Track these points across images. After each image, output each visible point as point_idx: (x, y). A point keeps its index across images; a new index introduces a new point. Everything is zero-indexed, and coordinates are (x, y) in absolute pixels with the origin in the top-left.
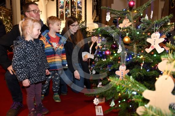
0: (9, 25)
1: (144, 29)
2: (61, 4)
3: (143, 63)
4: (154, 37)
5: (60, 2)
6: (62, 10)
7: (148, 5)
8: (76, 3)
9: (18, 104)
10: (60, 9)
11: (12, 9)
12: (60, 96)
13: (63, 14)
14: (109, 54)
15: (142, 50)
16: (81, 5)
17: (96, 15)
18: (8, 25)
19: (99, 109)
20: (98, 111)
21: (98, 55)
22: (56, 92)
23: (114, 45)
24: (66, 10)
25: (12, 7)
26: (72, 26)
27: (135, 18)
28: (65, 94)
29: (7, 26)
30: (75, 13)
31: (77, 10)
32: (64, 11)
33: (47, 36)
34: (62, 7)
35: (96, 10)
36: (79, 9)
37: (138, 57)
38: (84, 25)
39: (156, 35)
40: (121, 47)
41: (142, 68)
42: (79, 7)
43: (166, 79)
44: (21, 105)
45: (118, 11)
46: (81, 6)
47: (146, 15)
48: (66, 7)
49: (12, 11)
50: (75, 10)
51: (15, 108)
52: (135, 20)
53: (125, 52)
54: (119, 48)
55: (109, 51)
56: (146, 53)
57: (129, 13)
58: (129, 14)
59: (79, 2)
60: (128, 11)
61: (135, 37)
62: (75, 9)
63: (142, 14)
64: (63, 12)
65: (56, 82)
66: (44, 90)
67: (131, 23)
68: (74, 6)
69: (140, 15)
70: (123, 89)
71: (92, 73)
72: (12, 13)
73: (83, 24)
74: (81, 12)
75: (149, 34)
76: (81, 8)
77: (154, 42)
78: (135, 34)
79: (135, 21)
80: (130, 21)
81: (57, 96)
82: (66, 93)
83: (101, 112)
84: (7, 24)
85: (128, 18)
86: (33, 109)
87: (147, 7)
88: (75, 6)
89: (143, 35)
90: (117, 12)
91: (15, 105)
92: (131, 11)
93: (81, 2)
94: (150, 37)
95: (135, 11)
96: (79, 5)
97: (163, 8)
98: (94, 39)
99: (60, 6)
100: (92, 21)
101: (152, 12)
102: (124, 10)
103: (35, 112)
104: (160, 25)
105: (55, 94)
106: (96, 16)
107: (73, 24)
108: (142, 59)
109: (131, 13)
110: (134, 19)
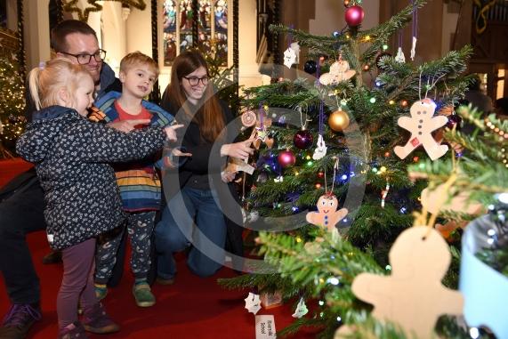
0: (13, 78)
1: (390, 91)
2: (170, 19)
3: (388, 188)
4: (419, 113)
5: (166, 14)
6: (171, 36)
7: (403, 22)
8: (210, 18)
9: (26, 310)
10: (165, 34)
11: (22, 32)
12: (151, 287)
13: (174, 47)
14: (291, 162)
15: (385, 152)
16: (226, 23)
17: (266, 51)
18: (10, 77)
19: (266, 325)
20: (263, 332)
21: (266, 166)
22: (139, 275)
23: (303, 136)
24: (182, 37)
25: (22, 27)
26: (188, 79)
27: (367, 59)
28: (170, 282)
29: (6, 82)
30: (207, 44)
31: (214, 36)
32: (177, 40)
33: (110, 109)
34: (171, 29)
35: (266, 36)
36: (219, 34)
37: (375, 170)
38: (232, 79)
39: (425, 106)
40: (323, 143)
41: (383, 204)
42: (219, 29)
43: (424, 239)
44: (34, 314)
45: (317, 38)
46: (225, 26)
47: (400, 49)
48: (183, 28)
49: (22, 38)
50: (209, 37)
51: (16, 322)
52: (366, 64)
53: (334, 157)
54: (318, 144)
55: (290, 153)
56: (397, 158)
57: (348, 43)
58: (350, 46)
59: (219, 15)
60: (348, 37)
61: (366, 111)
62: (210, 34)
63: (385, 47)
64: (173, 43)
65: (138, 248)
66: (104, 270)
67: (353, 73)
68: (205, 26)
69: (381, 48)
70: (299, 269)
71: (249, 217)
72: (22, 42)
73: (227, 77)
74: (225, 42)
75: (404, 103)
76: (225, 31)
77: (420, 127)
78: (364, 102)
79: (367, 67)
80: (352, 67)
81: (143, 287)
82: (171, 277)
83: (270, 334)
84: (7, 75)
85: (346, 58)
86: (71, 326)
87: (399, 25)
88: (208, 25)
89: (389, 107)
90: (314, 41)
91: (17, 315)
92: (355, 38)
93: (225, 15)
94: (406, 112)
95: (368, 38)
96: (221, 22)
97: (454, 31)
98: (249, 118)
99: (167, 25)
100: (256, 67)
101: (415, 40)
102: (335, 33)
103: (77, 335)
104: (436, 78)
105: (137, 280)
106: (268, 55)
107: (193, 74)
108: (383, 177)
109: (355, 44)
110: (365, 59)
